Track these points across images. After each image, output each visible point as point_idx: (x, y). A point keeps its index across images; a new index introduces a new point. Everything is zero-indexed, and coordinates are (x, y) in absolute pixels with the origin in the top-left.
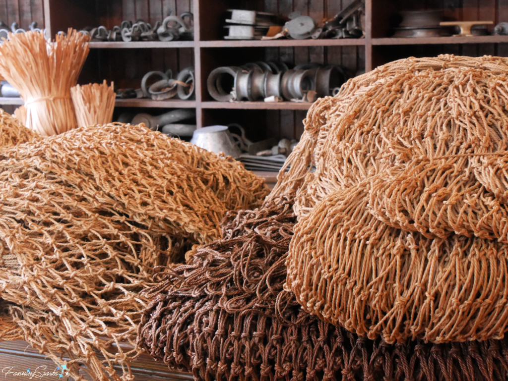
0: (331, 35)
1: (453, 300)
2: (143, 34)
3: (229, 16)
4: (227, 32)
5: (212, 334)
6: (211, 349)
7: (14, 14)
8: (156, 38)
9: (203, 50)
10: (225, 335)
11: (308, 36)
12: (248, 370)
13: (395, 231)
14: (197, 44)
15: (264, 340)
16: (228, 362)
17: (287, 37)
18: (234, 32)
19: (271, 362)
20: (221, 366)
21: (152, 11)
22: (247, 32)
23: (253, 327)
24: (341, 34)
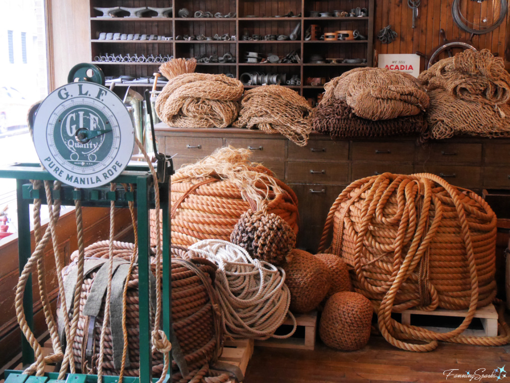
0: (286, 62)
1: (390, 110)
2: (213, 60)
3: (248, 54)
4: (247, 60)
5: (335, 123)
6: (336, 126)
7: (144, 50)
8: (218, 62)
9: (240, 66)
10: (338, 123)
11: (277, 62)
12: (344, 130)
13: (377, 98)
14: (237, 64)
15: (347, 124)
16: (340, 128)
17: (269, 62)
18: (249, 60)
19: (349, 128)
20: (338, 129)
21: (207, 51)
22: (254, 60)
23: (344, 121)
24: (289, 62)
